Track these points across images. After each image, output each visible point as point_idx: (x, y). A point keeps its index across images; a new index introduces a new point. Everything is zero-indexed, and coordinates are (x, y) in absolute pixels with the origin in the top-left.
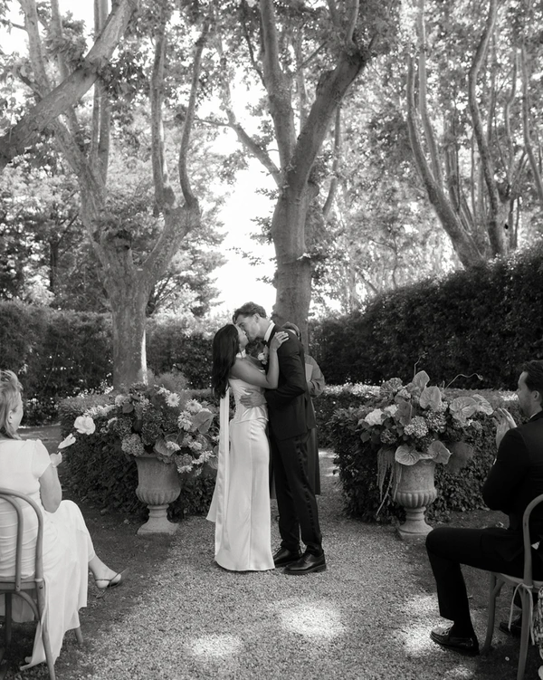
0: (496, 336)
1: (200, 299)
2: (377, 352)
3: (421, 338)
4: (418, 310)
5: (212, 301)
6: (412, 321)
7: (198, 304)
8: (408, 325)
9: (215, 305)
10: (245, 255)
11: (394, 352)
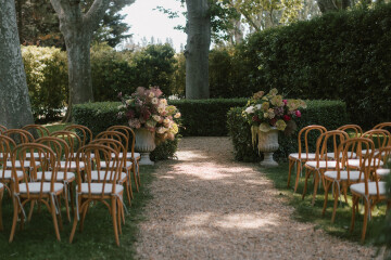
0: (335, 66)
1: (114, 32)
2: (255, 76)
3: (287, 67)
4: (285, 47)
5: (124, 34)
6: (281, 55)
7: (112, 36)
8: (278, 57)
9: (126, 37)
10: (166, 12)
11: (267, 76)
